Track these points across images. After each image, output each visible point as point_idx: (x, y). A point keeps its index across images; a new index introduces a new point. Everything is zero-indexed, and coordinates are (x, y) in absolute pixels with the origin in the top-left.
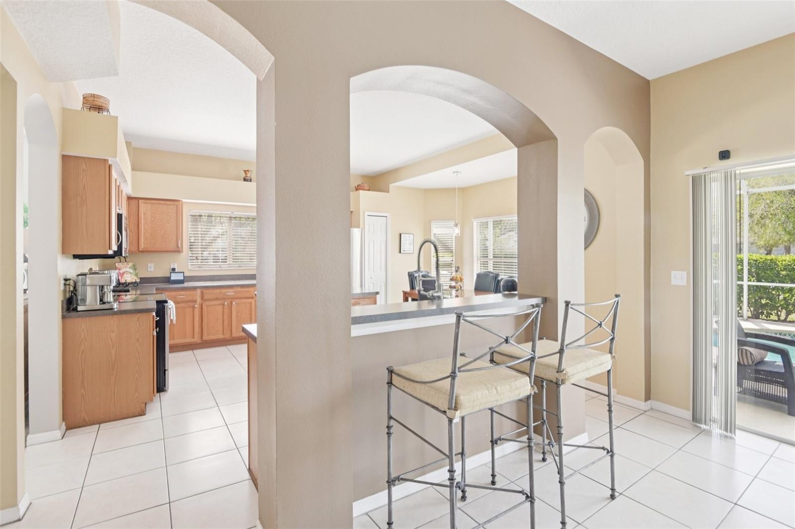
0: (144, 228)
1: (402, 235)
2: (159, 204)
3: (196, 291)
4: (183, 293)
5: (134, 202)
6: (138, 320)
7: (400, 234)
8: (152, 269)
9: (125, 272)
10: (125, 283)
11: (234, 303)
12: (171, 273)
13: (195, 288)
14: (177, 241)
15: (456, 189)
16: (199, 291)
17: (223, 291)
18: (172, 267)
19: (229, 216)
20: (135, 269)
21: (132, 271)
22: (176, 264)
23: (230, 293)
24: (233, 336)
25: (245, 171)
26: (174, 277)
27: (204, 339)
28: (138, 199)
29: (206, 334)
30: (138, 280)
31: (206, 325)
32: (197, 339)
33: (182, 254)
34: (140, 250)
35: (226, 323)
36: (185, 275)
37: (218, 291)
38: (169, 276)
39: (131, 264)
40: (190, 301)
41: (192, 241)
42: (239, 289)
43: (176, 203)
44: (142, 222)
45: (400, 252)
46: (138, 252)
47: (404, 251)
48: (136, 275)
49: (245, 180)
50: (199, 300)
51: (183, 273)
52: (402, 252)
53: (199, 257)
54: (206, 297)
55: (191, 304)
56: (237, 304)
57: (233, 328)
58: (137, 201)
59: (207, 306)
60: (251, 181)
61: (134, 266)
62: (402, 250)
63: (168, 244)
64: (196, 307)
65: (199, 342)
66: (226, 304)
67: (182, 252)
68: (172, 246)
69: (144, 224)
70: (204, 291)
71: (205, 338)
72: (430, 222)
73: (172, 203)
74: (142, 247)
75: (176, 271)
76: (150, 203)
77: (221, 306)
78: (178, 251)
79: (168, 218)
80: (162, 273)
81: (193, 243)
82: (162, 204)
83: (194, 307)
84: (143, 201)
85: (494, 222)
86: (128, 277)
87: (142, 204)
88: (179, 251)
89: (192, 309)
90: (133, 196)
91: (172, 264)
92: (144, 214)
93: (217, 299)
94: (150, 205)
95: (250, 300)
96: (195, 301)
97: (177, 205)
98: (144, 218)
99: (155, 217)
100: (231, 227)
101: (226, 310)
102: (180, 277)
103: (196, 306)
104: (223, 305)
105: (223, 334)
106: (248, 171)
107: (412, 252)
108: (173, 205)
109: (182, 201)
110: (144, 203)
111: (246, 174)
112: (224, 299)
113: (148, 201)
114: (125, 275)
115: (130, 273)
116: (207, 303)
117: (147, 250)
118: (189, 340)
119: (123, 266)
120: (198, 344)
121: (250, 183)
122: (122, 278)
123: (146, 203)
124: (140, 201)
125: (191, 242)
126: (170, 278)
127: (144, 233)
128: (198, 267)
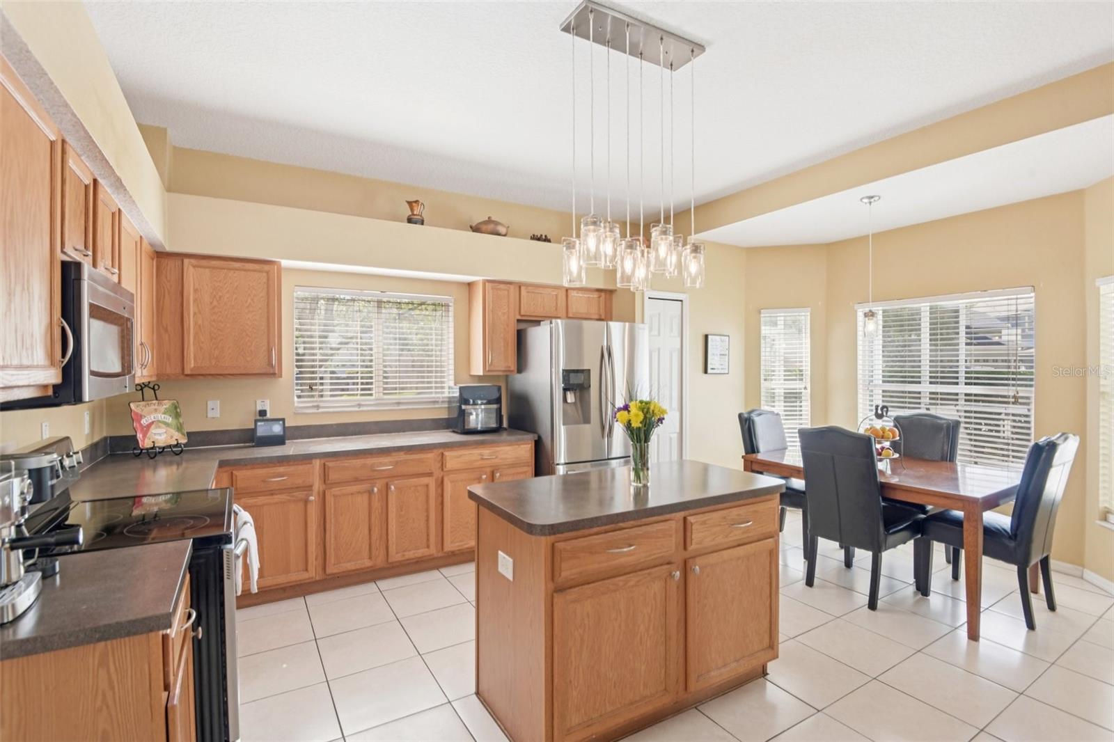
0: (196, 323)
1: (710, 337)
2: (230, 269)
3: (311, 463)
4: (281, 469)
5: (171, 264)
6: (103, 663)
7: (706, 337)
8: (216, 413)
9: (153, 422)
10: (152, 448)
11: (393, 487)
12: (256, 421)
13: (308, 458)
14: (269, 351)
15: (868, 236)
16: (317, 463)
17: (370, 461)
18: (259, 408)
19: (376, 299)
20: (177, 415)
21: (169, 420)
22: (268, 402)
23: (385, 465)
24: (390, 561)
25: (410, 203)
26: (262, 430)
27: (329, 571)
28: (182, 256)
29: (333, 562)
30: (183, 441)
31: (333, 539)
32: (313, 573)
33: (280, 379)
34: (187, 371)
35: (376, 532)
36: (287, 425)
37: (358, 462)
38: (253, 427)
39: (167, 404)
40: (298, 488)
41: (301, 351)
42: (402, 456)
43: (266, 267)
44: (192, 308)
45: (706, 372)
46: (182, 377)
47: (712, 369)
48: (179, 428)
49: (410, 221)
50: (317, 485)
51: (283, 420)
52: (709, 371)
53: (316, 384)
54: (333, 476)
55: (300, 495)
56: (398, 489)
57: (390, 542)
58: (180, 262)
59: (335, 496)
60: (422, 224)
61: (176, 408)
62: (709, 367)
63: (249, 359)
64: (311, 501)
65: (317, 578)
66: (376, 489)
67: (281, 376)
68: (259, 364)
69: (195, 314)
70: (330, 464)
71: (331, 570)
72: (760, 313)
73: (257, 266)
74: (191, 365)
75: (269, 416)
76: (209, 267)
77: (366, 496)
78: (271, 373)
79: (249, 301)
80: (238, 420)
81: (304, 355)
82: (236, 269)
83: (306, 502)
84: (193, 261)
85: (884, 311)
86: (160, 434)
87: (191, 269)
88: (274, 374)
89: (301, 505)
90: (168, 249)
91: (259, 402)
92: (196, 291)
93: (356, 480)
94: (207, 270)
95: (425, 480)
96: (309, 488)
97: (268, 273)
98: (195, 300)
99: (220, 297)
100: (381, 321)
101: (376, 504)
102: (277, 429)
103: (312, 498)
104: (370, 492)
105: (370, 558)
106: (417, 202)
107: (727, 372)
108: (260, 271)
109: (279, 264)
110: (194, 267)
111: (412, 210)
112: (371, 479)
113: (204, 262)
114: (153, 430)
115: (167, 424)
116: (336, 490)
117: (204, 372)
118: (296, 576)
119: (148, 408)
120: (316, 582)
121: (421, 226)
122: (144, 436)
123: (201, 267)
124: (186, 261)
125: (298, 354)
126: (254, 431)
127: (196, 334)
128: (314, 407)
